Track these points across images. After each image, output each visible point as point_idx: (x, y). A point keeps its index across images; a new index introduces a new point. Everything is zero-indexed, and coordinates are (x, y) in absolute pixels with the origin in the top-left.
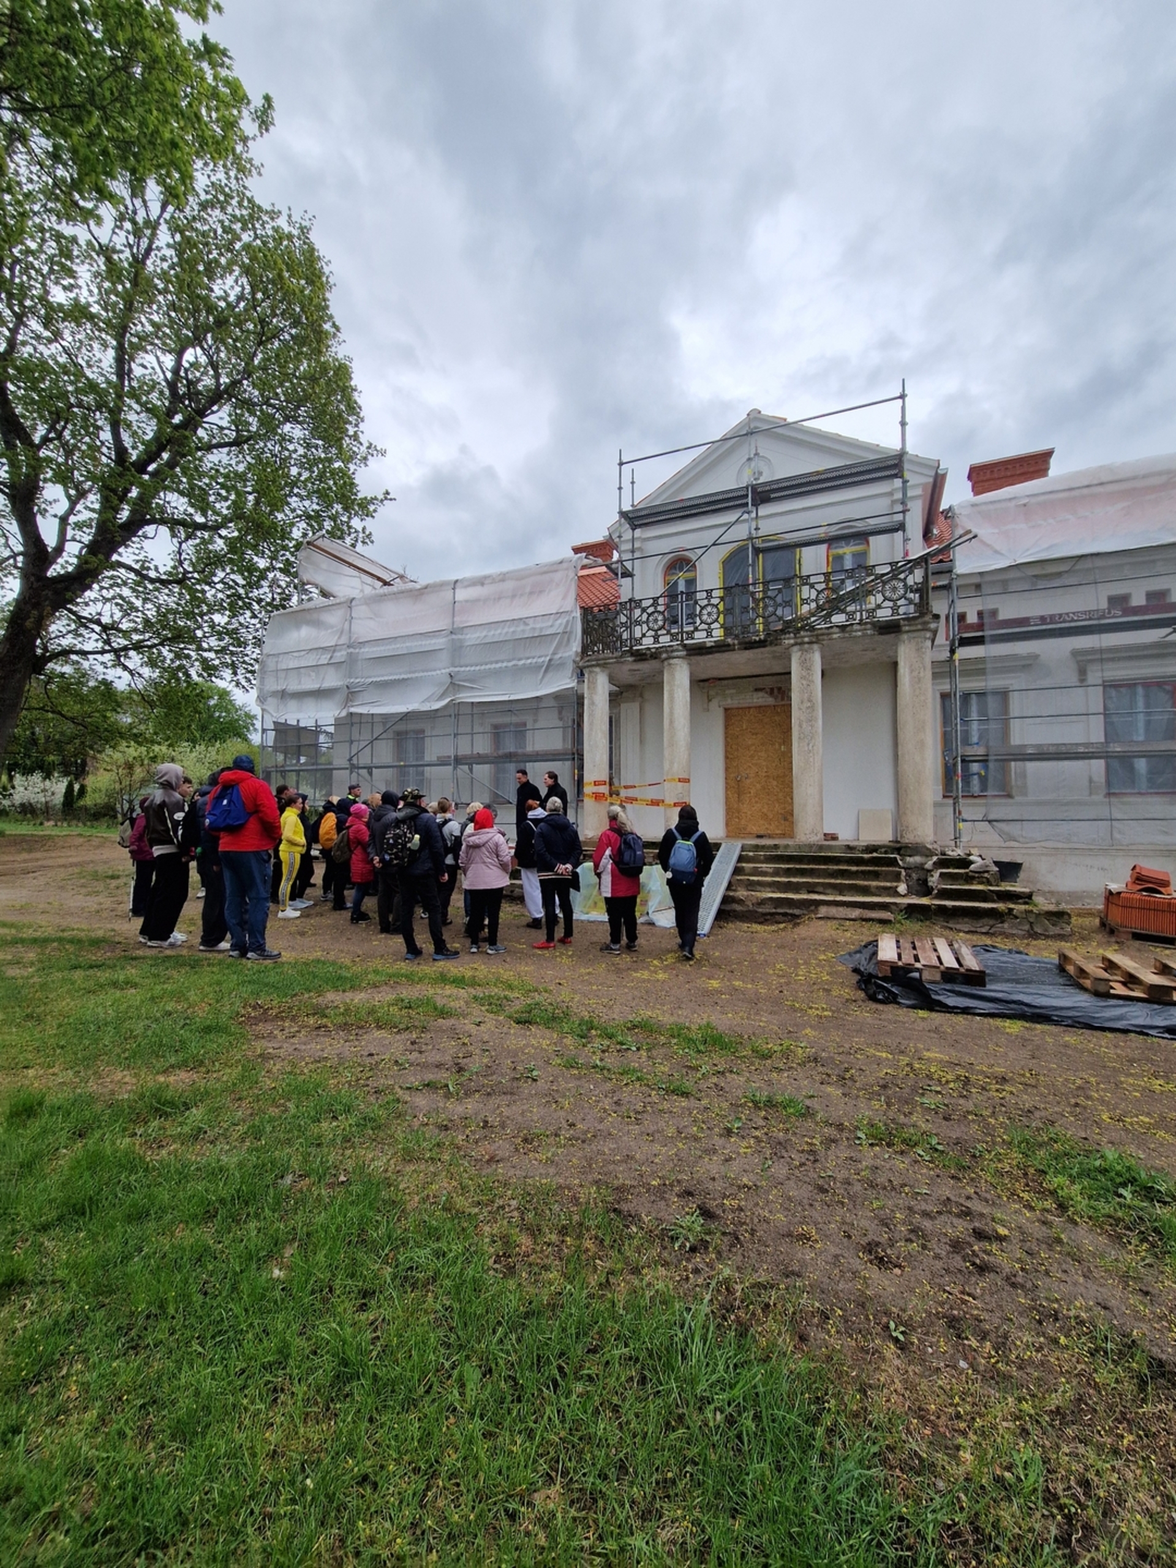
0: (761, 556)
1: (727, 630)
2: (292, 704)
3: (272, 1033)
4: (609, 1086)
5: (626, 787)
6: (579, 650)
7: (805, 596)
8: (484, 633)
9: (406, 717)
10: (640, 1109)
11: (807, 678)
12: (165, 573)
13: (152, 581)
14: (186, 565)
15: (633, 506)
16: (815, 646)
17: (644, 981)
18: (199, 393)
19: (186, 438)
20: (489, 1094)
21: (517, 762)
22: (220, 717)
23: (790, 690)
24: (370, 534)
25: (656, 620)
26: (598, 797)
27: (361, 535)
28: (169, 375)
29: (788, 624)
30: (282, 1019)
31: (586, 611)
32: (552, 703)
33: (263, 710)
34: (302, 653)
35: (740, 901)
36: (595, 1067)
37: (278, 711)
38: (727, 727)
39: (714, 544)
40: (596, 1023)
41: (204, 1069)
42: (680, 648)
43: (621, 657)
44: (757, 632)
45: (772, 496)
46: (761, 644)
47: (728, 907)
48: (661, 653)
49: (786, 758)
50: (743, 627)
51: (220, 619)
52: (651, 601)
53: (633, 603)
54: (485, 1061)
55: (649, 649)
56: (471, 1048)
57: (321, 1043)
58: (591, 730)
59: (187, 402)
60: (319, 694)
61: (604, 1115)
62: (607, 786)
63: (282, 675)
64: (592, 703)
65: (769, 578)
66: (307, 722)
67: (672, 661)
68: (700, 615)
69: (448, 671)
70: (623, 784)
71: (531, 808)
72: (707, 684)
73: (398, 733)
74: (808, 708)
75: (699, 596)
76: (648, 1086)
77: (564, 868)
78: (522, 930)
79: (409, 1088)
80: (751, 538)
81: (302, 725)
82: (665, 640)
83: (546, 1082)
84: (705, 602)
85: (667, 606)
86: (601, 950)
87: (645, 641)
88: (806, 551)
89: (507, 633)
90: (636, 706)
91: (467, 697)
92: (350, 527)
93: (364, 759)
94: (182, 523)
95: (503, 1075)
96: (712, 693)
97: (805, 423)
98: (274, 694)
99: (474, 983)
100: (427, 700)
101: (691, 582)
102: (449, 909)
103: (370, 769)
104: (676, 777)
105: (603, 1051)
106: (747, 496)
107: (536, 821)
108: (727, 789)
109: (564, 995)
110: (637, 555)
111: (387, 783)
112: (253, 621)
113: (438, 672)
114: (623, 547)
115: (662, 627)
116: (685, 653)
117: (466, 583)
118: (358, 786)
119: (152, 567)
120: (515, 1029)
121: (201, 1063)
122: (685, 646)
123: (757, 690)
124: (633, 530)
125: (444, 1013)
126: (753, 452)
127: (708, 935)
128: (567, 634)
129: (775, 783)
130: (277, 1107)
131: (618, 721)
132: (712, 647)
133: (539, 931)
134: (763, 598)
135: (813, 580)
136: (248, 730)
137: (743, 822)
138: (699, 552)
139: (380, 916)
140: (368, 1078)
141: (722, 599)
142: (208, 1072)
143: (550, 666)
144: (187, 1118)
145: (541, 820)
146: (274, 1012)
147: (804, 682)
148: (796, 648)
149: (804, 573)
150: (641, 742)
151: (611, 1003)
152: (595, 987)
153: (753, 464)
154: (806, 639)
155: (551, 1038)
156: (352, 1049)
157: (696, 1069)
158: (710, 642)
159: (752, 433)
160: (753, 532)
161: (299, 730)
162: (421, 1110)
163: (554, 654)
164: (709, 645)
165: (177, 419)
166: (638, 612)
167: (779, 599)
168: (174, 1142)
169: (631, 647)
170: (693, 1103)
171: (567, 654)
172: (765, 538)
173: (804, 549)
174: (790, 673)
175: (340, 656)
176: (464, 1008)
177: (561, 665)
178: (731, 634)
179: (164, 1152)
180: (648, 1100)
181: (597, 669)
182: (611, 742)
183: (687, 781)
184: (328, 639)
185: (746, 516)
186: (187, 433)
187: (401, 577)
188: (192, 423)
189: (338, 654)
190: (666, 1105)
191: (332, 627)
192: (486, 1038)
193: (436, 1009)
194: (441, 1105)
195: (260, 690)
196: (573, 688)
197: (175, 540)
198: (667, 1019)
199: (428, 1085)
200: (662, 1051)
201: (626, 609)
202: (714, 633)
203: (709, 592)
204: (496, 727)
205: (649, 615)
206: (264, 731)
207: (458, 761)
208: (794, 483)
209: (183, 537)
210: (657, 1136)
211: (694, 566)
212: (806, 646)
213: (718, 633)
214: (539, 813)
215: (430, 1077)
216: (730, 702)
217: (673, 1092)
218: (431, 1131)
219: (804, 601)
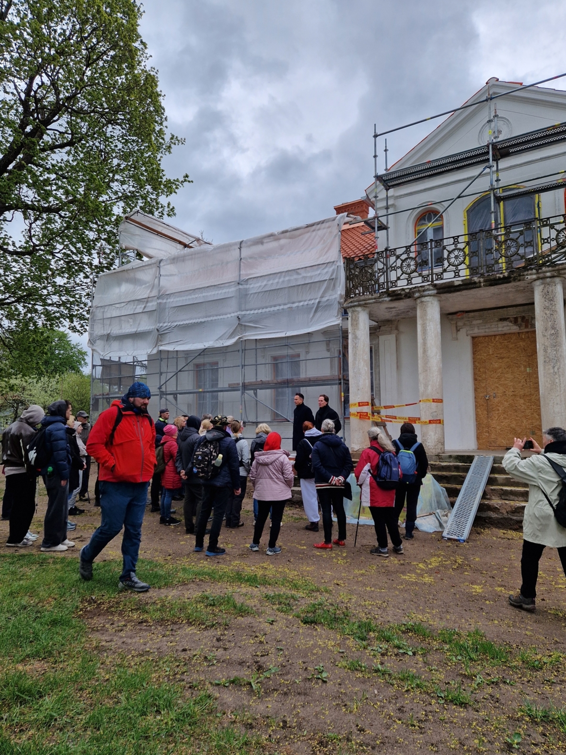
0: (502, 203)
1: (473, 270)
2: (115, 345)
3: (104, 626)
4: (391, 691)
5: (385, 407)
6: (344, 293)
7: (545, 235)
8: (265, 283)
9: (204, 352)
10: (423, 717)
11: (550, 308)
12: (20, 247)
13: (12, 253)
14: (34, 240)
15: (386, 170)
16: (557, 280)
17: (413, 584)
18: (44, 107)
19: (33, 143)
20: (286, 694)
21: (292, 387)
22: (59, 354)
23: (533, 318)
24: (173, 208)
25: (409, 265)
26: (362, 416)
27: (166, 209)
28: (23, 96)
29: (530, 262)
30: (112, 613)
31: (349, 261)
32: (321, 338)
33: (93, 350)
34: (123, 305)
35: (495, 509)
36: (377, 671)
37: (104, 350)
38: (474, 353)
39: (459, 197)
40: (373, 625)
41: (52, 660)
42: (431, 288)
43: (379, 297)
44: (500, 271)
45: (511, 151)
46: (505, 280)
47: (484, 515)
48: (414, 293)
49: (533, 378)
50: (488, 266)
51: (60, 281)
52: (405, 249)
53: (389, 252)
54: (280, 660)
55: (403, 290)
56: (267, 647)
57: (144, 638)
58: (355, 359)
59: (36, 115)
60: (136, 336)
61: (390, 722)
62: (370, 407)
63: (107, 322)
64: (355, 337)
65: (510, 221)
66: (127, 359)
67: (424, 299)
68: (448, 258)
69: (236, 314)
70: (382, 405)
71: (307, 428)
72: (455, 317)
73: (197, 366)
74: (552, 335)
75: (445, 242)
76: (428, 693)
77: (337, 480)
78: (302, 532)
79: (218, 685)
80: (493, 189)
81: (123, 360)
82: (417, 281)
83: (335, 684)
84: (453, 247)
85: (419, 253)
86: (371, 552)
87: (400, 283)
88: (543, 195)
89: (283, 281)
90: (391, 338)
91: (251, 335)
92: (157, 203)
93: (171, 387)
94: (33, 208)
95: (297, 675)
96: (460, 324)
97: (539, 85)
98: (101, 337)
99: (265, 582)
100: (220, 338)
101: (439, 230)
102: (241, 512)
103: (175, 395)
104: (431, 398)
105: (383, 655)
106: (488, 153)
107: (313, 439)
108: (476, 407)
109: (343, 596)
110: (391, 211)
111: (189, 406)
112: (85, 280)
113: (229, 316)
114: (379, 205)
115: (415, 271)
116: (435, 291)
117: (249, 243)
118: (167, 410)
119: (11, 243)
120: (303, 629)
121: (50, 654)
122: (435, 286)
123: (502, 320)
124: (387, 190)
125: (242, 611)
126: (493, 114)
127: (467, 541)
128: (333, 281)
129: (522, 401)
130: (111, 698)
131: (377, 351)
132: (460, 285)
133: (317, 534)
134: (506, 241)
135: (552, 221)
136: (80, 364)
137: (493, 436)
138: (446, 204)
139: (186, 519)
140: (183, 673)
141: (468, 243)
142: (56, 662)
143: (319, 307)
144: (41, 705)
145: (318, 438)
146: (105, 607)
147: (548, 312)
148: (538, 282)
149: (544, 216)
150: (398, 367)
151: (385, 605)
152: (368, 589)
153: (493, 124)
154: (548, 274)
155: (335, 639)
156: (169, 644)
157: (471, 677)
158: (457, 281)
159: (491, 99)
160: (495, 183)
161: (120, 365)
162: (229, 707)
163: (322, 297)
164: (457, 283)
165: (28, 129)
166: (393, 259)
167: (521, 241)
168: (32, 727)
169: (388, 289)
170: (472, 714)
171: (333, 297)
172: (505, 189)
173: (542, 194)
174: (533, 304)
175: (152, 305)
176: (259, 606)
177: (328, 306)
178: (477, 273)
179: (24, 737)
180: (429, 708)
181: (359, 309)
182: (371, 369)
183: (440, 401)
184: (143, 293)
185: (488, 170)
186: (34, 140)
187: (198, 240)
188: (38, 132)
189: (149, 304)
190: (446, 715)
191: (145, 283)
192: (279, 636)
193: (235, 607)
194: (246, 703)
195: (91, 335)
196: (338, 325)
197: (27, 221)
198: (438, 624)
199: (233, 682)
200: (437, 656)
201: (382, 257)
202: (462, 273)
203: (456, 239)
204: (275, 358)
205: (403, 261)
206: (94, 366)
207: (245, 387)
208: (531, 138)
209: (32, 218)
210: (441, 746)
211: (441, 216)
212: (548, 280)
213: (465, 273)
214: (314, 432)
215: (234, 674)
216: (476, 332)
217: (451, 701)
218: (239, 730)
219: (545, 241)
